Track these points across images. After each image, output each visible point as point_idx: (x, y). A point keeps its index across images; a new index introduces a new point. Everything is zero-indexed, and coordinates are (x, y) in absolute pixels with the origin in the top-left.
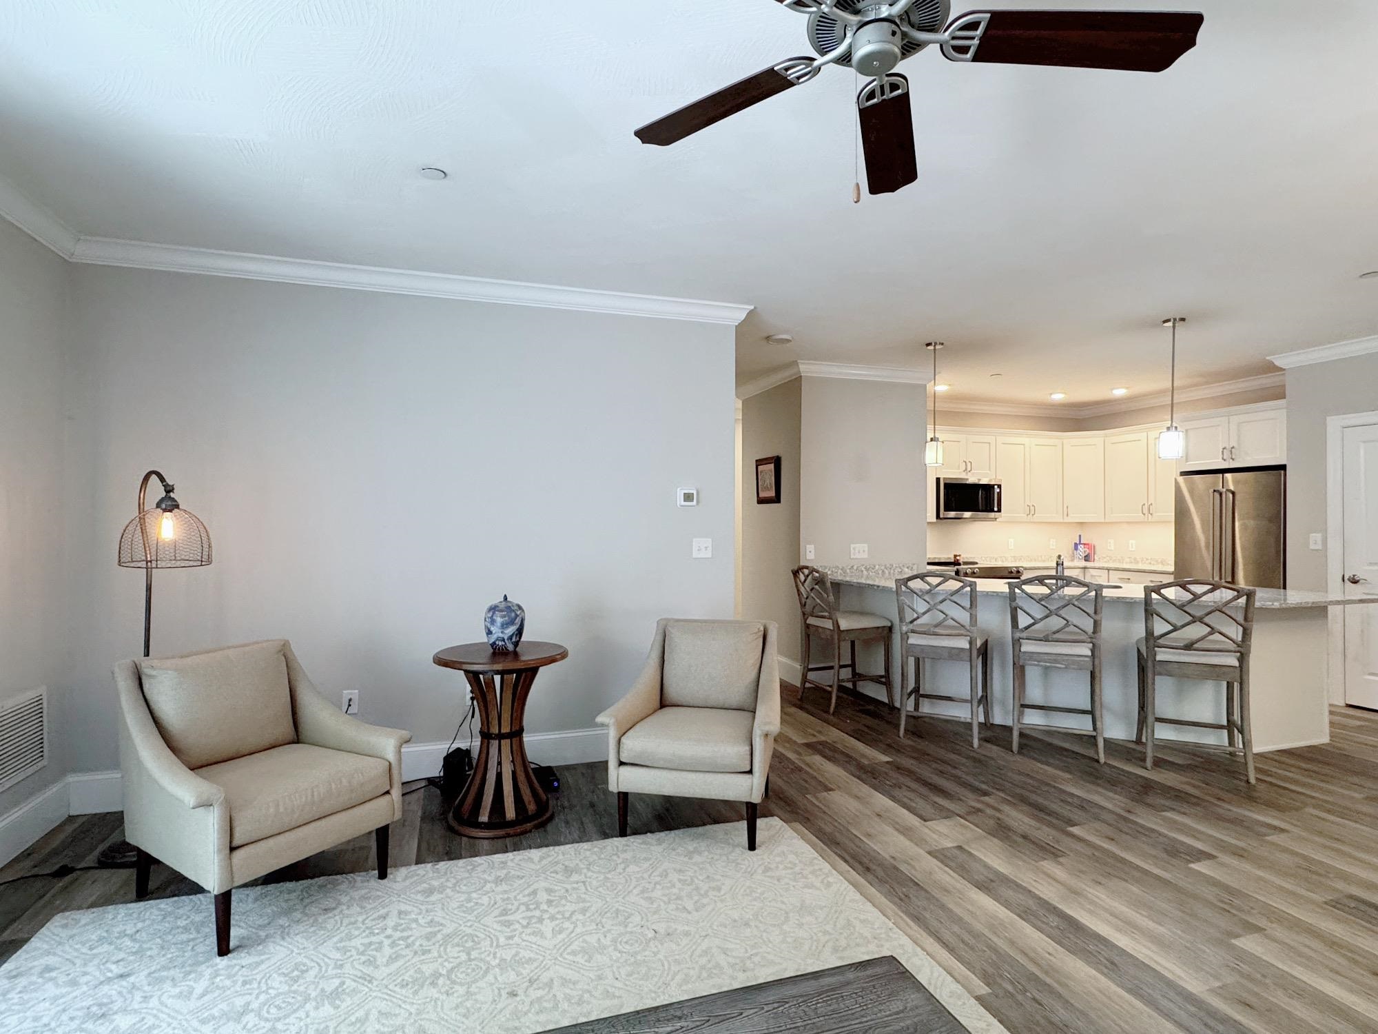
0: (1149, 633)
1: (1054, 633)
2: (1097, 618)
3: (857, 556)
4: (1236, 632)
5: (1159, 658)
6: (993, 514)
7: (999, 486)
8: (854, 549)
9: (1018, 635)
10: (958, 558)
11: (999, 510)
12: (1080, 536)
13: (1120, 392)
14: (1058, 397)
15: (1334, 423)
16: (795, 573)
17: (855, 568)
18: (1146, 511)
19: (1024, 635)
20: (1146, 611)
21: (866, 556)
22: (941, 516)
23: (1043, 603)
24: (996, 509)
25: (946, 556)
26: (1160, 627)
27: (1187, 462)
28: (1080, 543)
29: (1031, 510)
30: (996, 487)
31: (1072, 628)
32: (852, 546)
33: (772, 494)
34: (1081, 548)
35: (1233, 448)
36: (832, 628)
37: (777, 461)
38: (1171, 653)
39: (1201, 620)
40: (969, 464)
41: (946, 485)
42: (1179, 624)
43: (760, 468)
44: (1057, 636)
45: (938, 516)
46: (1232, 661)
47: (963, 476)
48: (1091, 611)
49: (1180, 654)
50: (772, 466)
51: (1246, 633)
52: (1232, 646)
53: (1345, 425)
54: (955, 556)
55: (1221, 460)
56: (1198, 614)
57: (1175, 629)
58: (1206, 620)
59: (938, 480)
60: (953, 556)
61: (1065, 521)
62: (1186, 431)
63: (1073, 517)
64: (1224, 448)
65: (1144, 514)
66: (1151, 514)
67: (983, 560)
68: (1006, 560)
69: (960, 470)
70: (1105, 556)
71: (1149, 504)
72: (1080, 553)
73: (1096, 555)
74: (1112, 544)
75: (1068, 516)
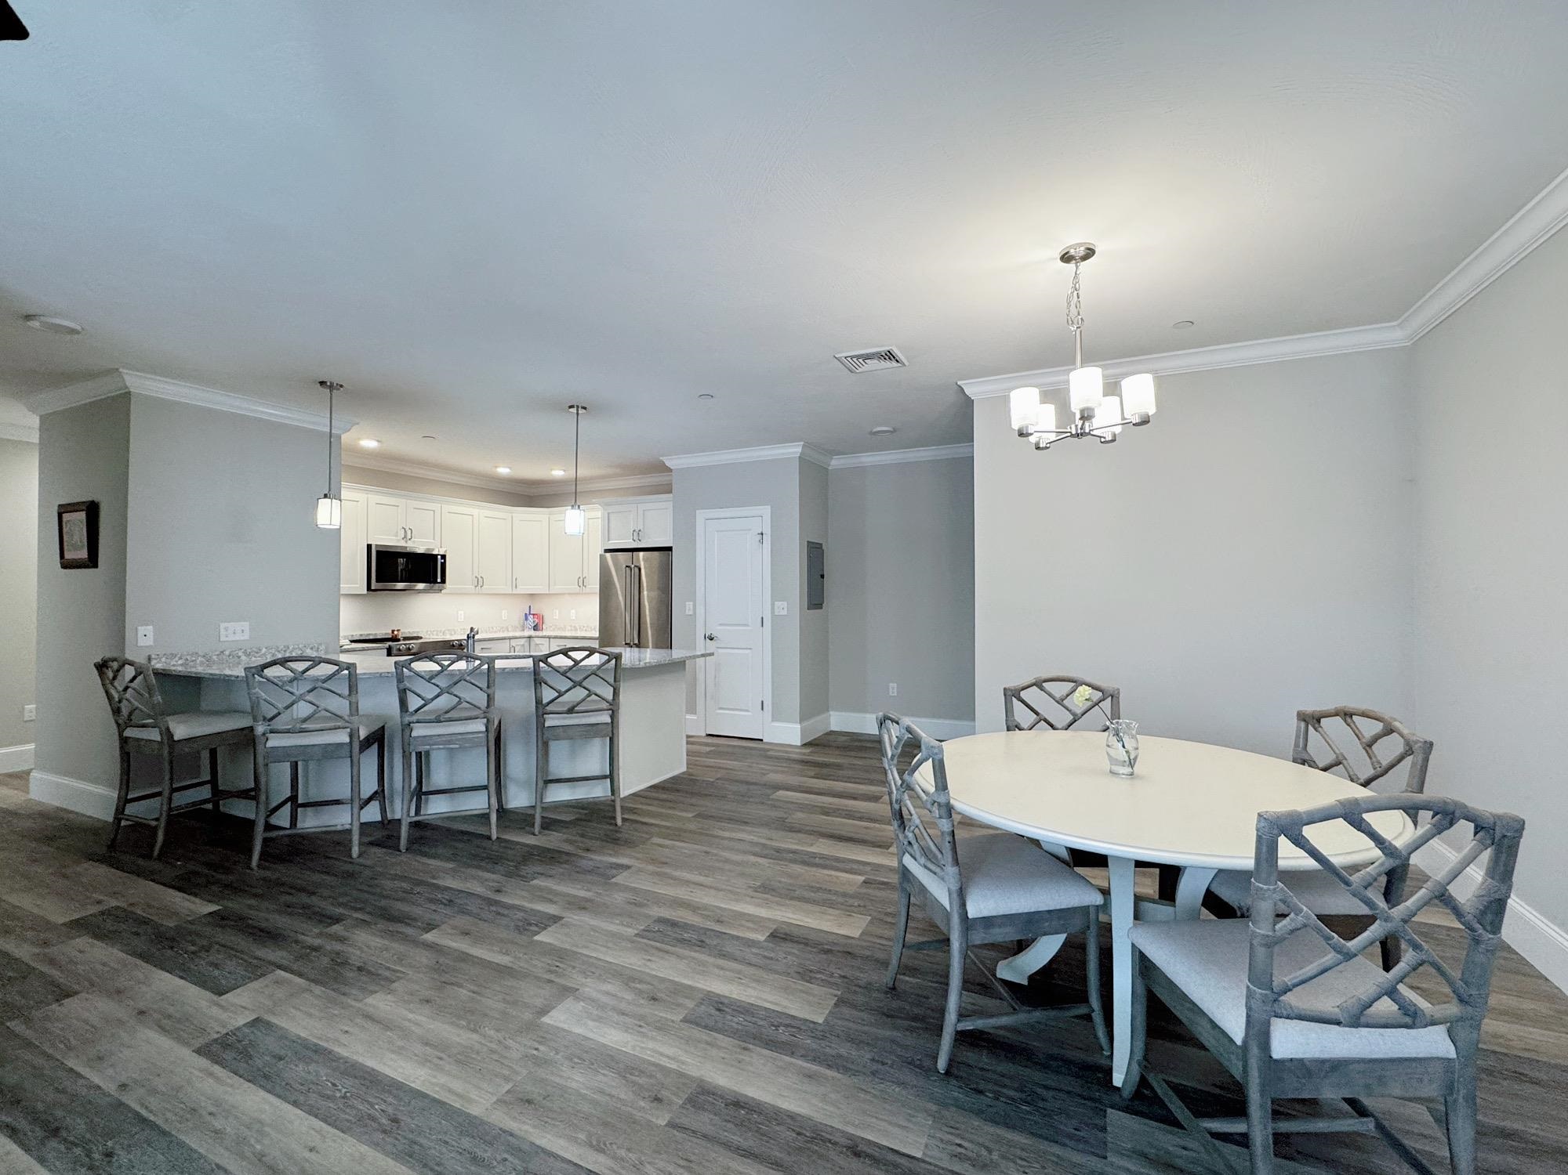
0: (539, 702)
1: (447, 712)
2: (490, 691)
3: (231, 638)
4: (608, 693)
5: (547, 724)
6: (439, 585)
7: (444, 557)
8: (226, 629)
9: (407, 719)
10: (396, 633)
11: (443, 581)
12: (531, 607)
13: (558, 473)
14: (503, 471)
15: (701, 515)
16: (101, 667)
17: (227, 653)
18: (581, 584)
19: (414, 718)
20: (535, 680)
21: (246, 636)
22: (373, 588)
23: (432, 681)
24: (439, 580)
25: (384, 632)
26: (548, 695)
27: (609, 540)
29: (479, 582)
30: (439, 557)
31: (465, 705)
32: (223, 625)
33: (83, 554)
34: (531, 618)
35: (640, 531)
36: (159, 739)
37: (92, 510)
38: (558, 719)
39: (580, 684)
40: (409, 532)
41: (378, 553)
42: (563, 690)
43: (66, 517)
44: (447, 716)
45: (370, 587)
46: (605, 718)
47: (402, 543)
48: (484, 685)
49: (564, 718)
50: (82, 515)
51: (616, 693)
52: (605, 705)
53: (707, 517)
54: (393, 631)
55: (631, 540)
56: (578, 679)
57: (561, 694)
58: (584, 684)
59: (369, 547)
60: (390, 632)
61: (514, 592)
62: (609, 514)
63: (523, 589)
64: (634, 531)
65: (579, 586)
66: (585, 586)
67: (429, 634)
68: (455, 633)
69: (398, 537)
70: (552, 625)
71: (583, 577)
72: (530, 623)
73: (544, 625)
74: (557, 614)
75: (517, 588)
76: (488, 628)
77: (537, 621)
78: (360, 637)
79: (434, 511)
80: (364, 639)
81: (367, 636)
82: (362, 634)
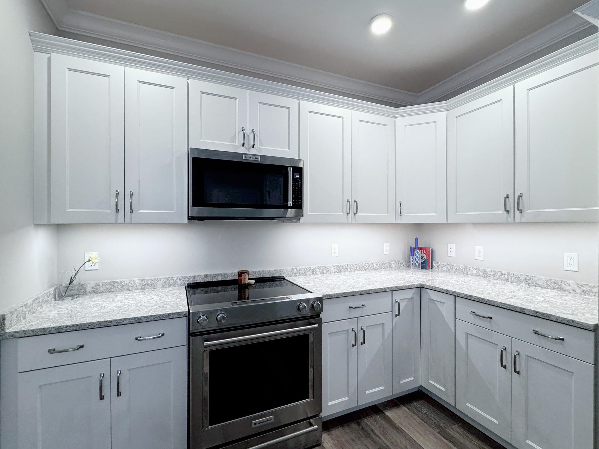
7: (299, 170)
11: (298, 205)
12: (417, 239)
24: (291, 204)
28: (416, 248)
29: (351, 207)
30: (290, 170)
34: (418, 253)
40: (251, 135)
59: (194, 152)
61: (398, 222)
63: (409, 217)
65: (508, 212)
66: (521, 211)
67: (295, 273)
68: (327, 271)
69: (236, 143)
70: (445, 264)
71: (517, 195)
72: (417, 260)
73: (434, 262)
74: (453, 250)
75: (401, 216)
76: (367, 265)
77: (425, 257)
78: (205, 278)
79: (288, 108)
80: (211, 281)
81: (215, 277)
82: (207, 275)
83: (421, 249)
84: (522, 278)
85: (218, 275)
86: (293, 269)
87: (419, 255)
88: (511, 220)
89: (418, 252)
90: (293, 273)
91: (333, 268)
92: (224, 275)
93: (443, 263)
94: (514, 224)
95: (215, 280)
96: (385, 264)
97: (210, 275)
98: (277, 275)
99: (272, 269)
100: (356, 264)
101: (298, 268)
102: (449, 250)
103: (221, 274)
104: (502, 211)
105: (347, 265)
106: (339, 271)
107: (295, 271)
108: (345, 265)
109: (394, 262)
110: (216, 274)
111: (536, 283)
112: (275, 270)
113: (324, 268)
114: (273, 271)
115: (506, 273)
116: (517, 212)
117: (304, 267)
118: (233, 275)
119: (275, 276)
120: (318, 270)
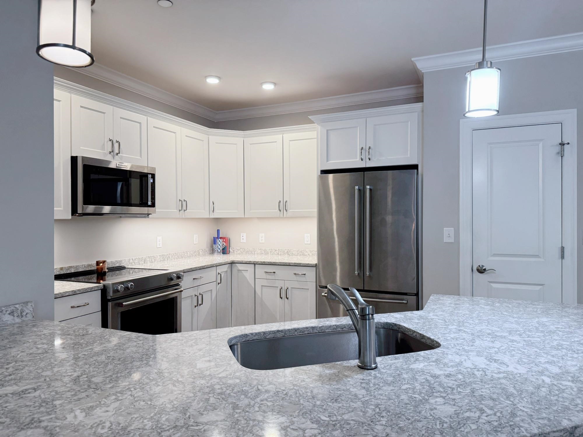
6: (146, 208)
10: (102, 265)
11: (152, 205)
12: (218, 231)
15: (466, 126)
18: (281, 207)
22: (80, 211)
25: (86, 263)
27: (327, 161)
28: (218, 238)
29: (183, 205)
30: (150, 176)
35: (369, 148)
40: (116, 145)
41: (85, 167)
45: (74, 211)
47: (109, 158)
53: (475, 127)
54: (98, 263)
55: (358, 159)
59: (74, 160)
60: (94, 263)
61: (211, 217)
62: (327, 131)
63: (220, 213)
64: (362, 148)
65: (280, 210)
66: (286, 210)
67: (132, 263)
68: (155, 260)
69: (104, 151)
70: (239, 248)
71: (285, 201)
72: (219, 247)
73: (230, 248)
74: (245, 237)
75: (213, 212)
76: (183, 253)
77: (225, 244)
78: (61, 271)
79: (140, 123)
80: (66, 273)
81: (69, 269)
82: (62, 268)
83: (221, 238)
84: (286, 251)
85: (71, 267)
86: (130, 260)
87: (221, 243)
88: (282, 216)
89: (219, 241)
90: (129, 264)
91: (159, 257)
92: (76, 267)
93: (237, 248)
94: (283, 218)
95: (69, 272)
96: (196, 252)
97: (65, 268)
98: (117, 265)
99: (114, 260)
100: (175, 253)
101: (134, 258)
102: (242, 238)
103: (74, 266)
104: (277, 210)
105: (170, 254)
106: (164, 260)
107: (131, 261)
108: (168, 255)
109: (201, 250)
110: (69, 267)
111: (292, 253)
112: (116, 261)
113: (153, 257)
114: (115, 262)
115: (277, 249)
116: (285, 211)
117: (138, 257)
118: (83, 266)
119: (116, 266)
120: (148, 259)
